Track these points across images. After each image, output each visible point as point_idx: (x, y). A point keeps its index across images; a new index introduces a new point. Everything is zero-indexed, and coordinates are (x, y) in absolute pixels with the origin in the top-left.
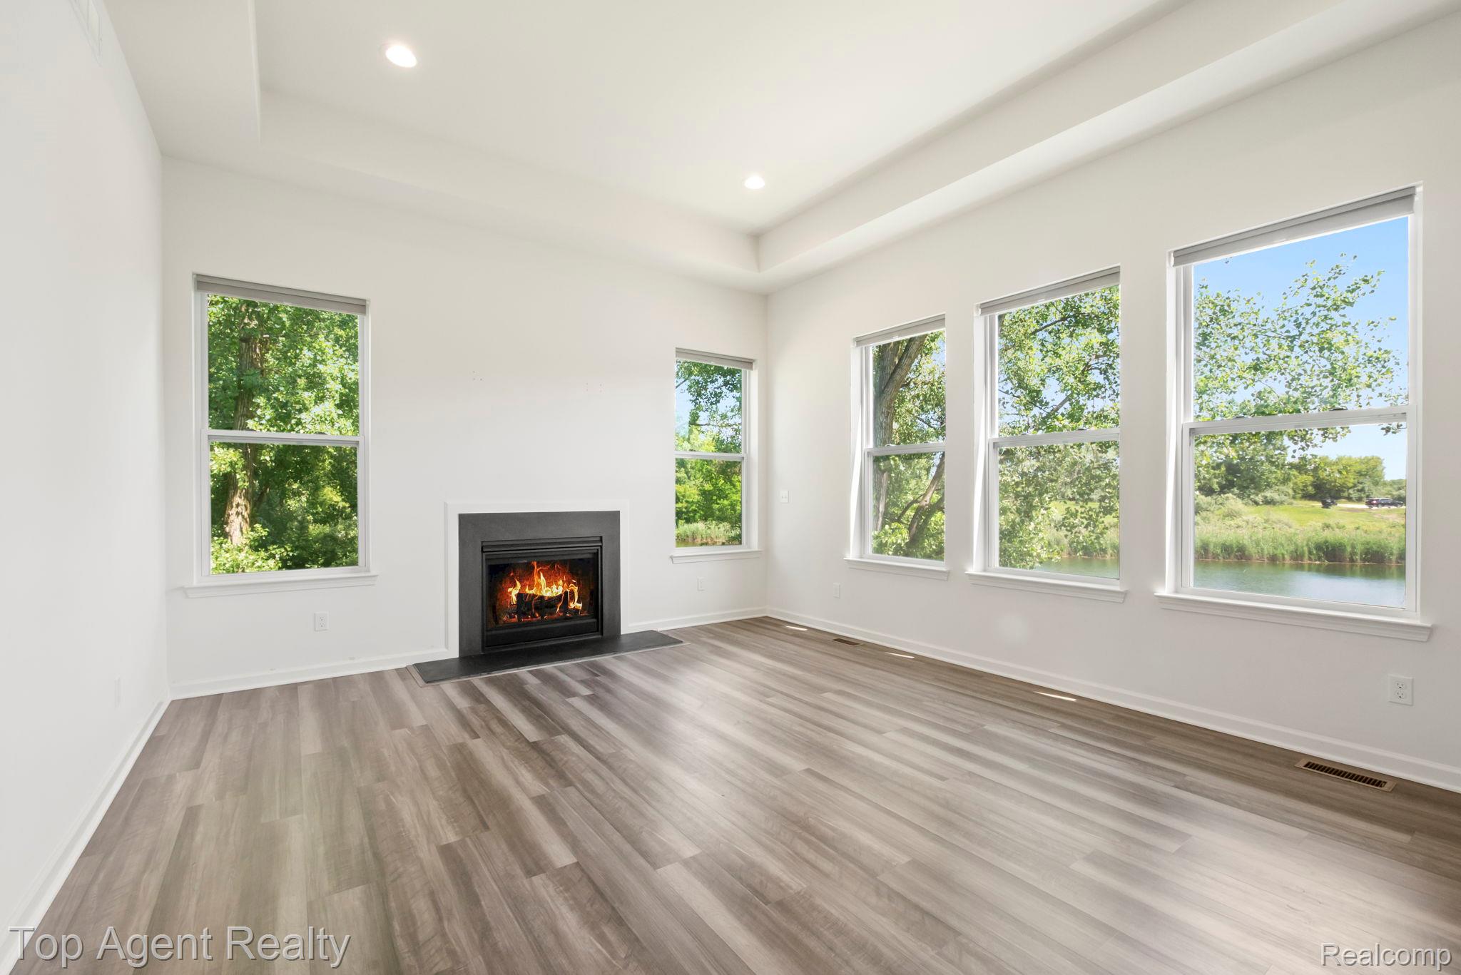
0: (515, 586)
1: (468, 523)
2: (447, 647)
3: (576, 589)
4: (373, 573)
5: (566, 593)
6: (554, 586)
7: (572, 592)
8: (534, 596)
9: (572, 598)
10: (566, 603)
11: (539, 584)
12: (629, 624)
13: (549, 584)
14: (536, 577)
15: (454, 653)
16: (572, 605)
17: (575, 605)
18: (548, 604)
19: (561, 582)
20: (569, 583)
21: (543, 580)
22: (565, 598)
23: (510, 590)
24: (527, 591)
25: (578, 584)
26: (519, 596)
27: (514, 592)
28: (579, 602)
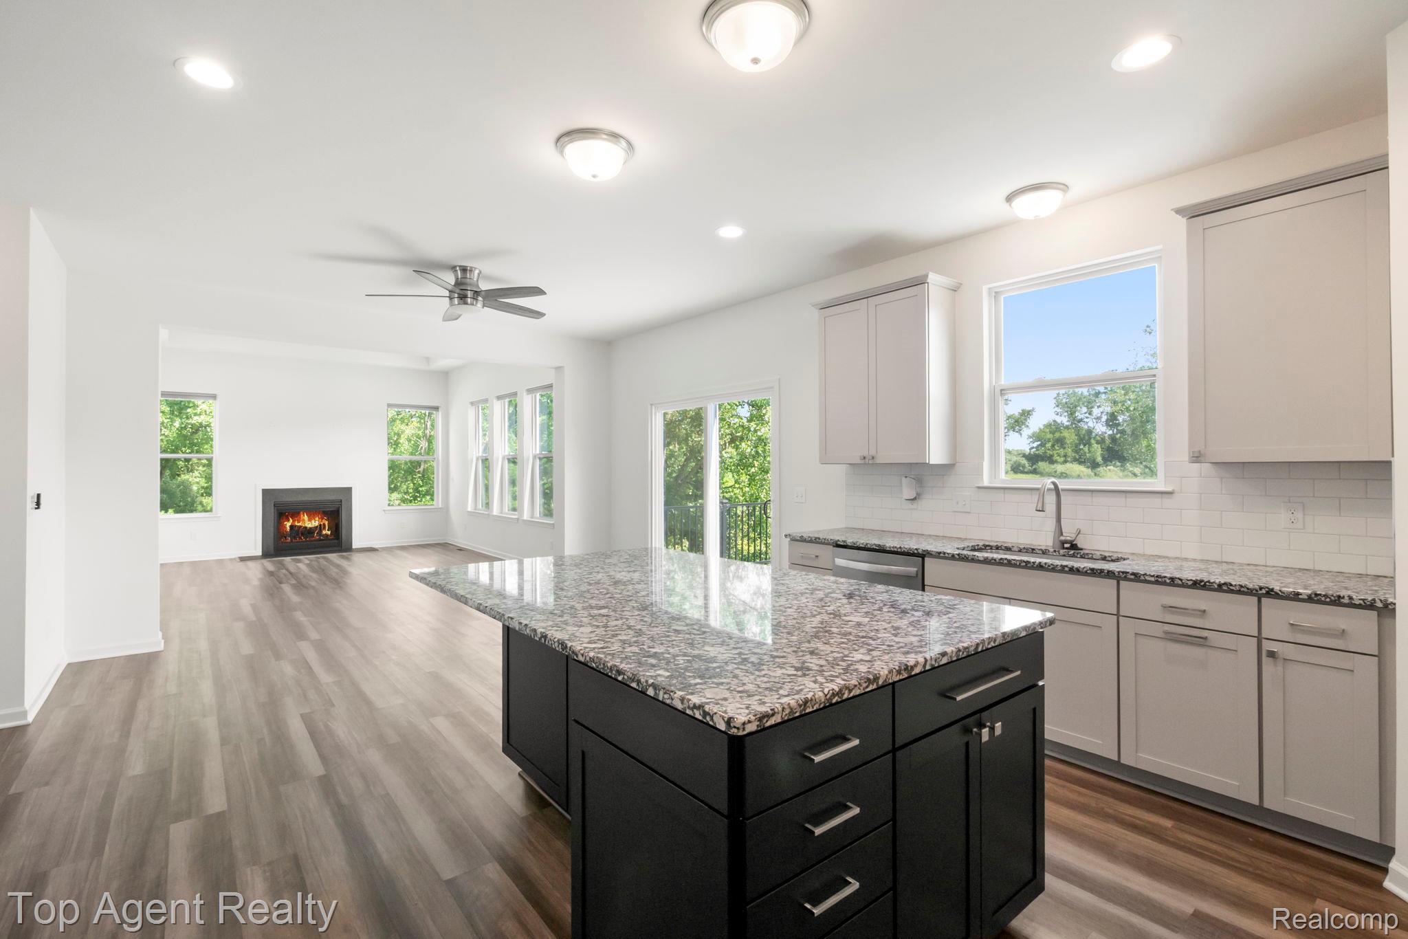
0: (289, 521)
1: (266, 493)
2: (256, 550)
3: (326, 523)
4: (219, 515)
5: (321, 525)
6: (313, 521)
7: (324, 525)
8: (301, 527)
9: (324, 528)
10: (321, 531)
11: (304, 520)
12: (356, 543)
13: (310, 520)
14: (302, 516)
15: (261, 554)
16: (324, 532)
17: (326, 532)
18: (310, 531)
19: (317, 519)
20: (322, 519)
21: (306, 517)
22: (321, 527)
23: (285, 523)
24: (296, 524)
25: (328, 520)
26: (291, 527)
27: (288, 524)
28: (328, 530)
